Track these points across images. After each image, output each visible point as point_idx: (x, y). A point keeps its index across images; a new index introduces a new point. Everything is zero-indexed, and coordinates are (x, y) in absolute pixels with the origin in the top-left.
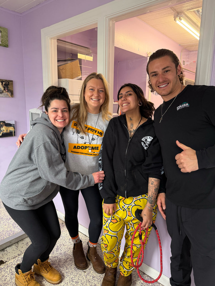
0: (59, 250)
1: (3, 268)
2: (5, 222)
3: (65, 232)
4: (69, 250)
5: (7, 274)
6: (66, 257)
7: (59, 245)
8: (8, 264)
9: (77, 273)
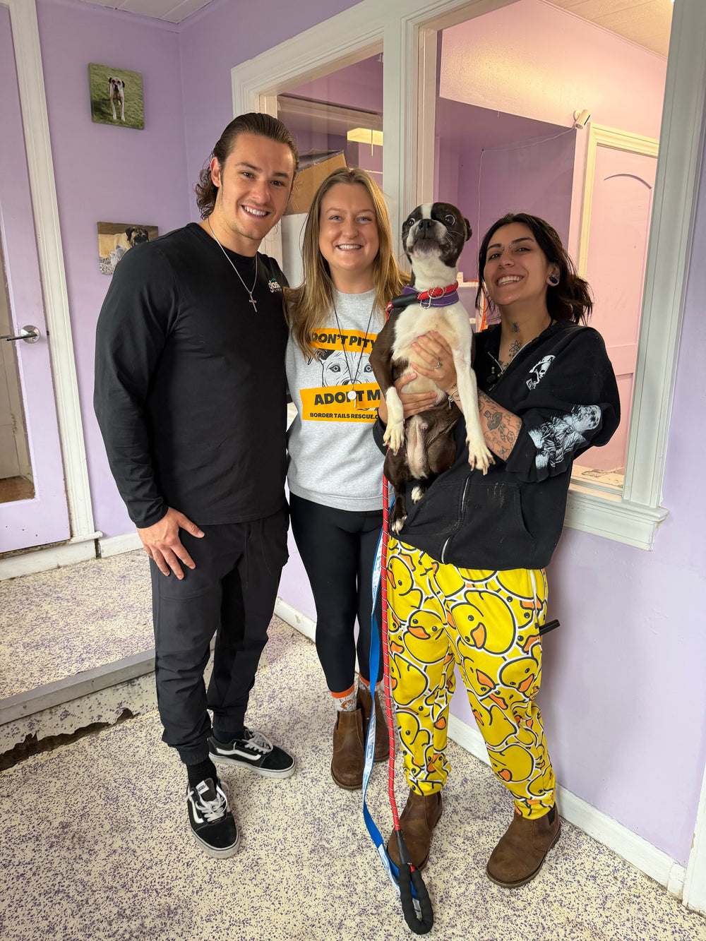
0: (277, 700)
1: (129, 727)
2: (139, 615)
3: (298, 657)
4: (303, 702)
5: (138, 743)
6: (292, 719)
7: (277, 688)
8: (143, 720)
9: (318, 759)
